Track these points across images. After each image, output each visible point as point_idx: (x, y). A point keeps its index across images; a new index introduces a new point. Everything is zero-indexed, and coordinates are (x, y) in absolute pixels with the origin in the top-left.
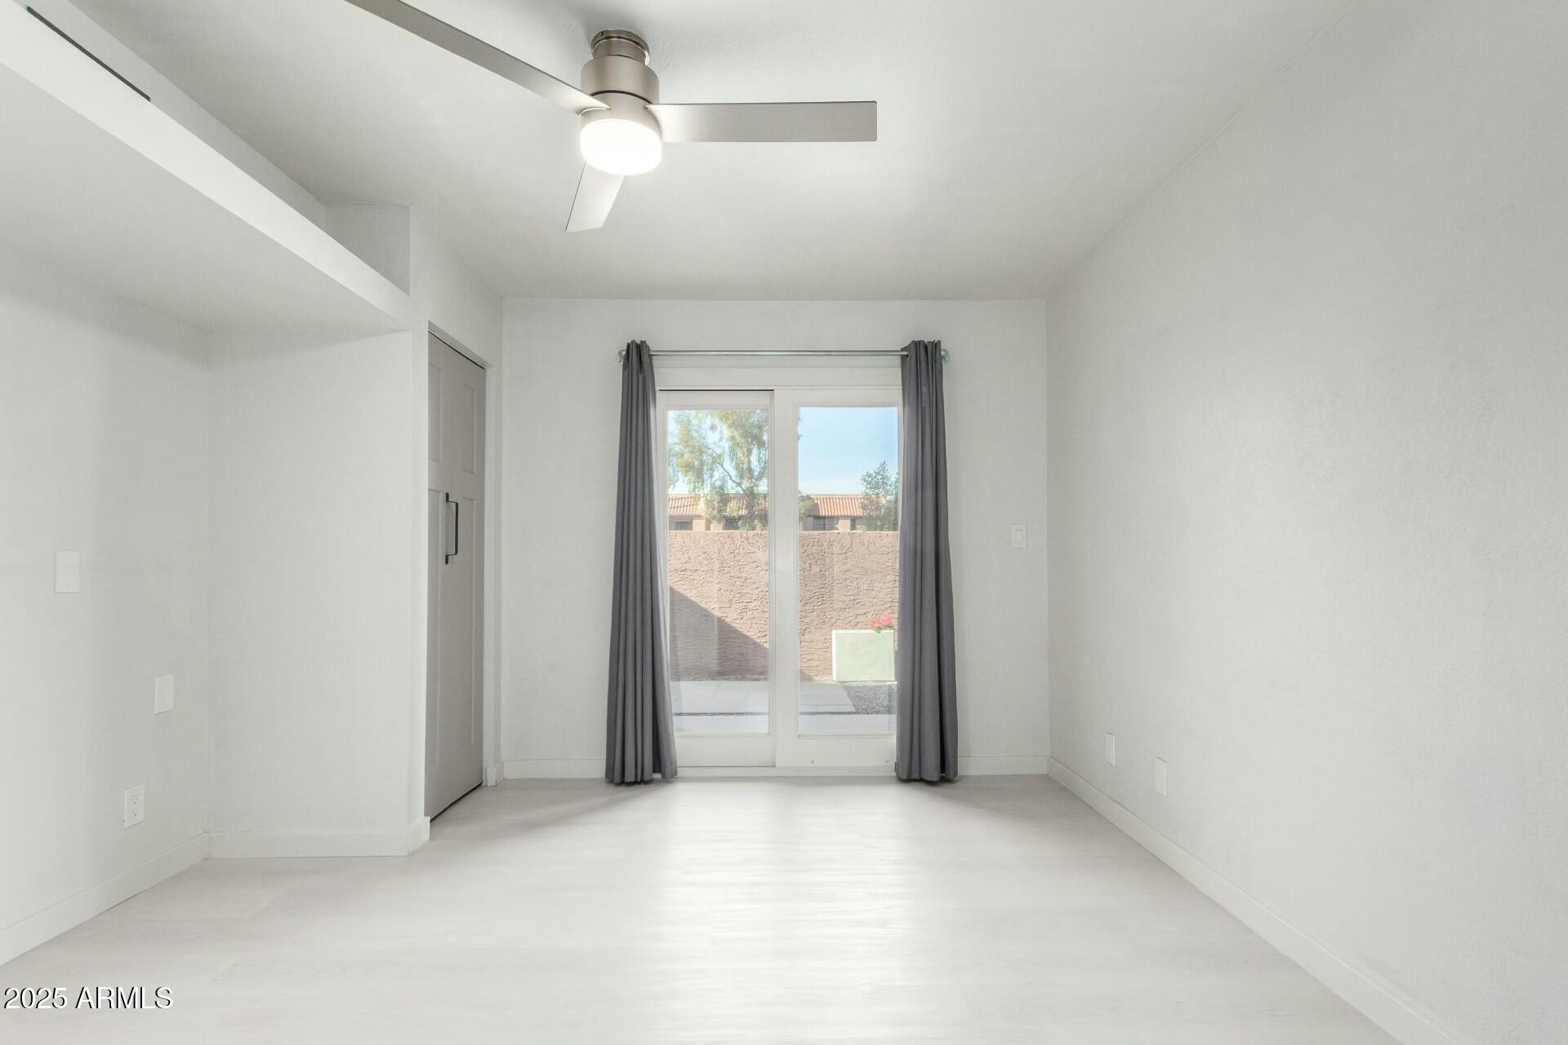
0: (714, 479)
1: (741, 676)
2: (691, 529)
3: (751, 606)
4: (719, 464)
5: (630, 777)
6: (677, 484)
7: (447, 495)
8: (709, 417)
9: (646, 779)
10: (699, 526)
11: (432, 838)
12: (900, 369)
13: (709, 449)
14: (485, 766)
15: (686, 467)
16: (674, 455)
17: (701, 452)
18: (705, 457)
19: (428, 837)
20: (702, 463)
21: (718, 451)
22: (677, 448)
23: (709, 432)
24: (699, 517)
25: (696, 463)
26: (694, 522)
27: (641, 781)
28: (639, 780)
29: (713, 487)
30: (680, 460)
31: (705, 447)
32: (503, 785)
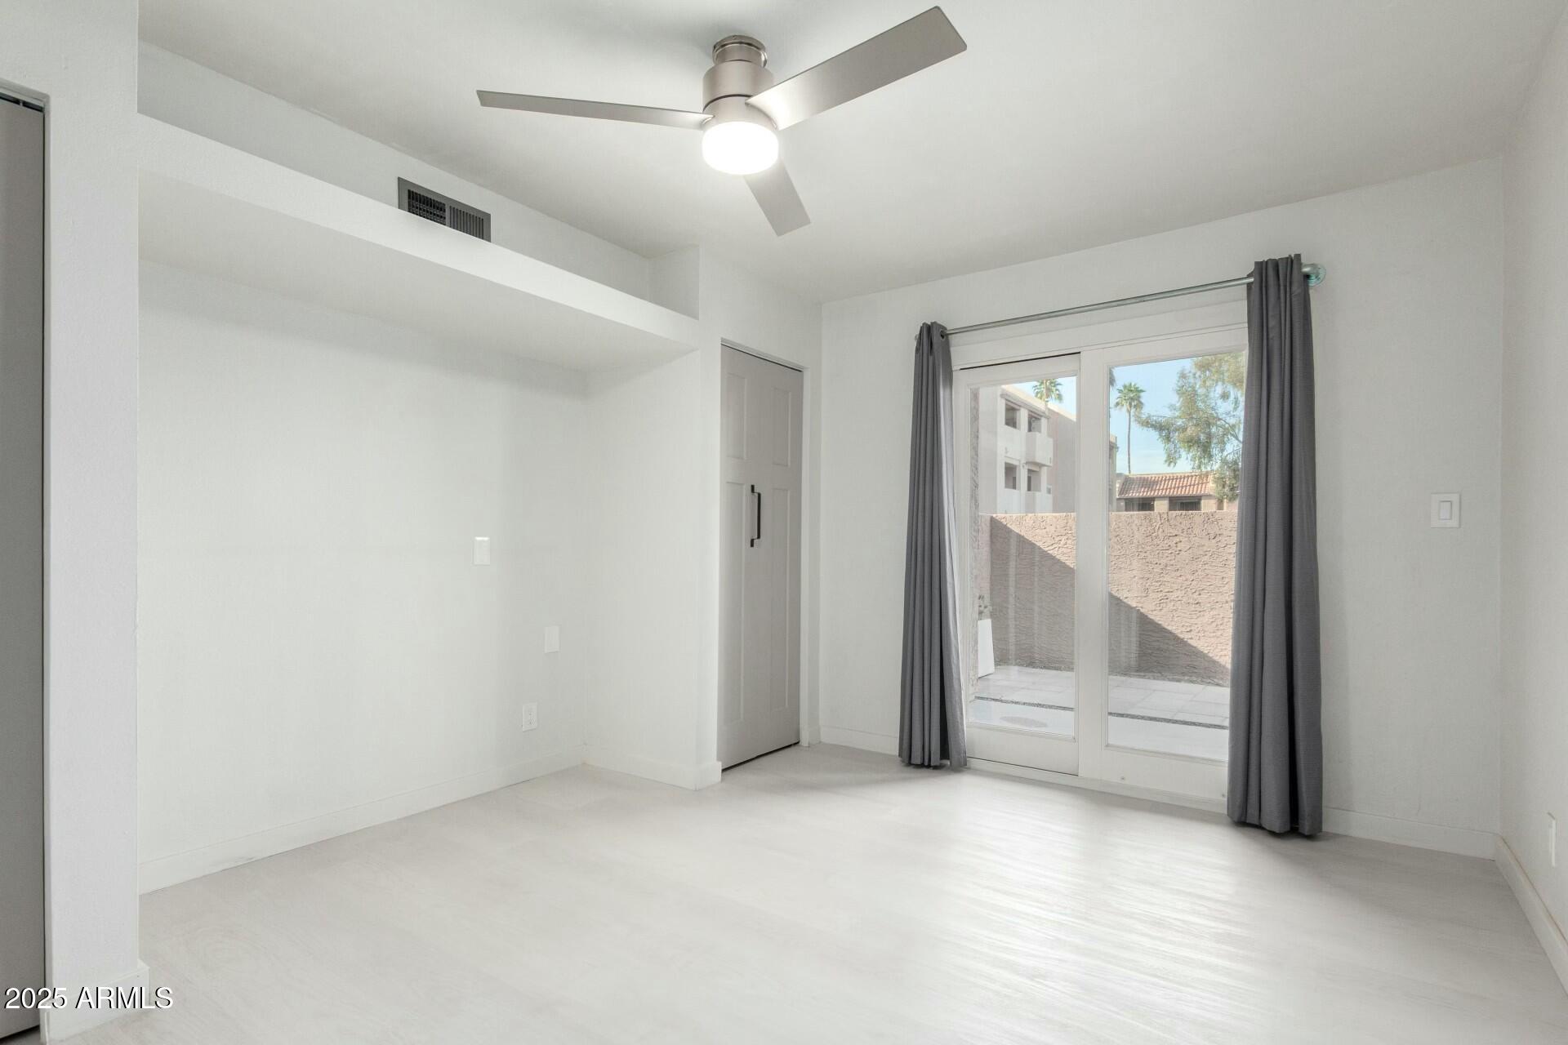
0: (1225, 453)
1: (1159, 675)
2: (1199, 509)
3: (1173, 596)
4: (1232, 435)
5: (917, 759)
6: (1178, 461)
7: (753, 487)
8: (1220, 383)
9: (932, 764)
10: (1208, 506)
11: (722, 780)
12: (1246, 302)
13: (1220, 419)
14: (801, 726)
15: (1188, 442)
16: (1176, 430)
17: (1209, 424)
18: (1214, 430)
19: (720, 779)
20: (1209, 436)
21: (1232, 421)
22: (1179, 422)
23: (1220, 402)
24: (1209, 496)
25: (1202, 437)
26: (1202, 502)
27: (926, 765)
28: (926, 764)
29: (1224, 462)
30: (1182, 435)
31: (1214, 418)
32: (817, 747)
